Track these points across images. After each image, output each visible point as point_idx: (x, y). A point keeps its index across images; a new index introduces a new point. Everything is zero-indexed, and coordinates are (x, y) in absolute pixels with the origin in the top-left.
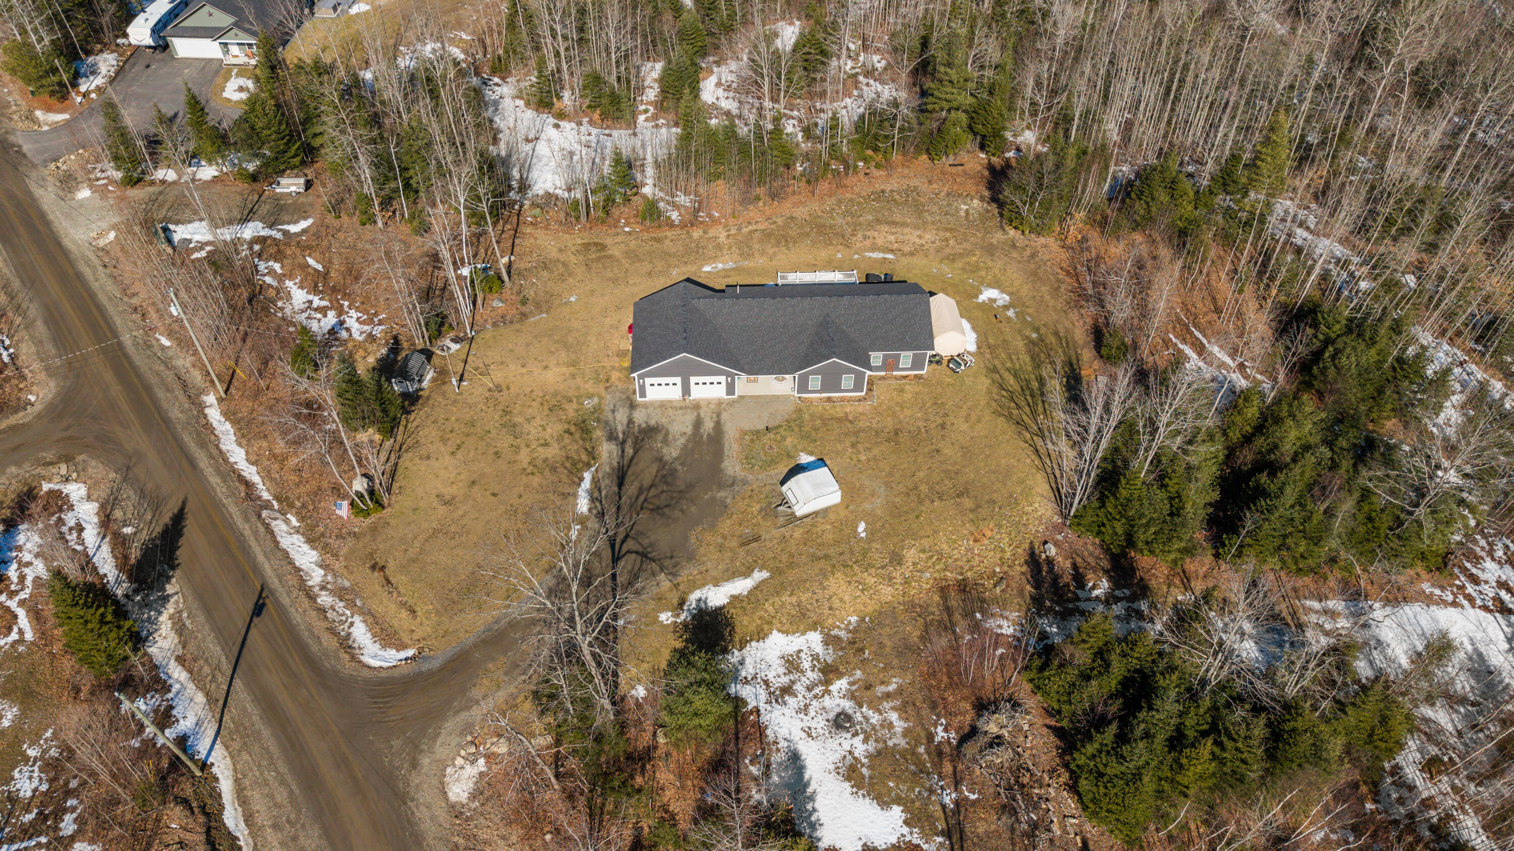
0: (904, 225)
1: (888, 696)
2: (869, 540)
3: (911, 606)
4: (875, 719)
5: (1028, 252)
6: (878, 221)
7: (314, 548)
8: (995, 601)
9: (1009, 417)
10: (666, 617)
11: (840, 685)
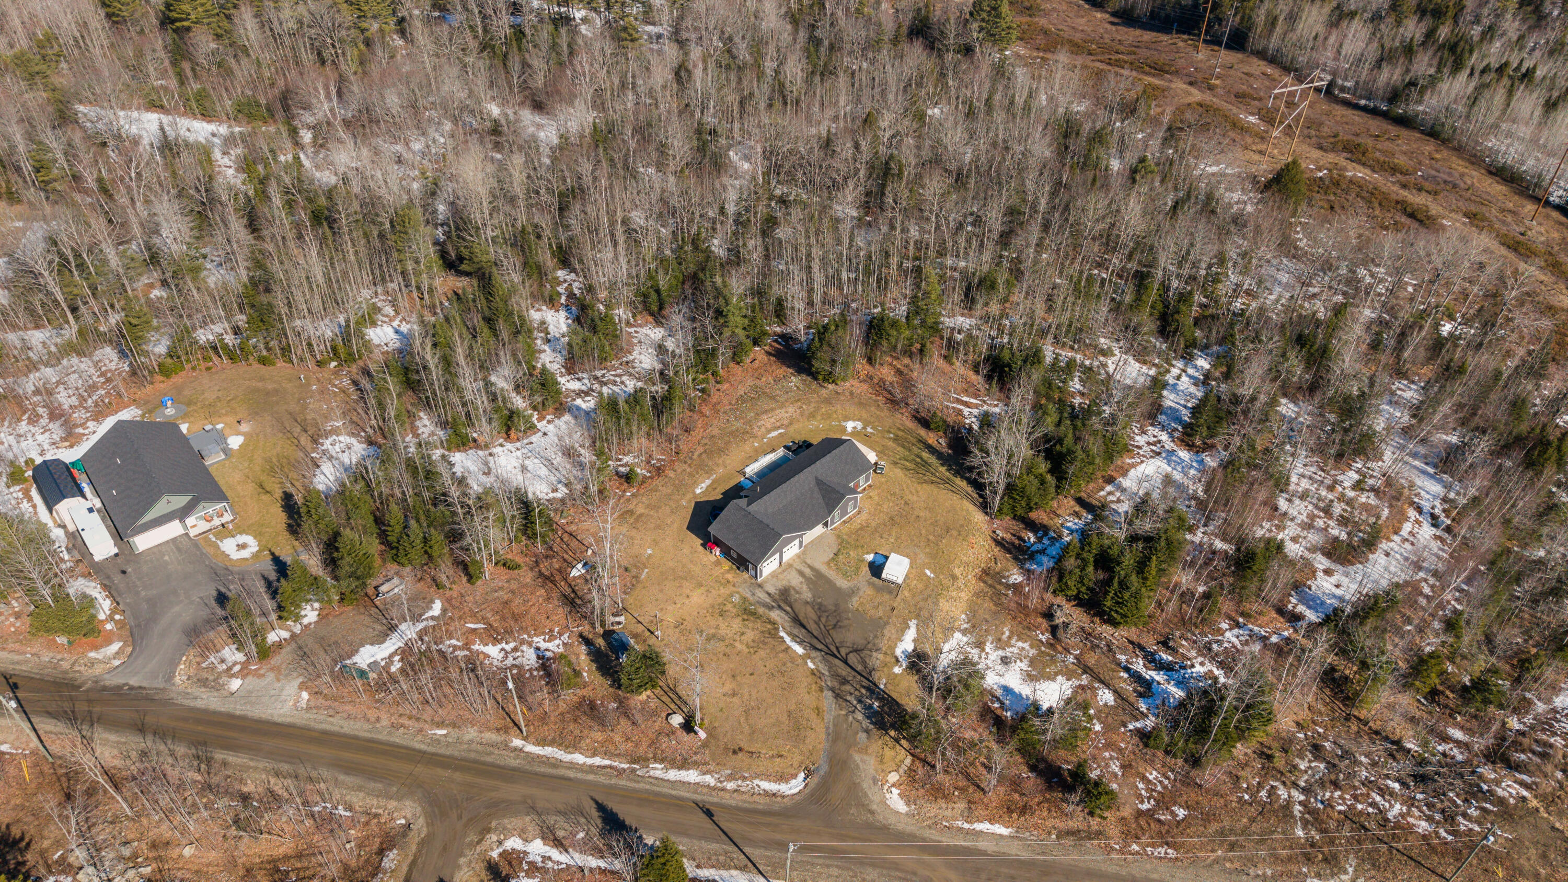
0: (773, 410)
1: (1010, 638)
2: (937, 576)
3: (977, 595)
4: (1016, 650)
5: (847, 393)
6: (758, 414)
7: (688, 769)
8: (1002, 570)
9: (926, 482)
10: (897, 670)
11: (988, 647)
